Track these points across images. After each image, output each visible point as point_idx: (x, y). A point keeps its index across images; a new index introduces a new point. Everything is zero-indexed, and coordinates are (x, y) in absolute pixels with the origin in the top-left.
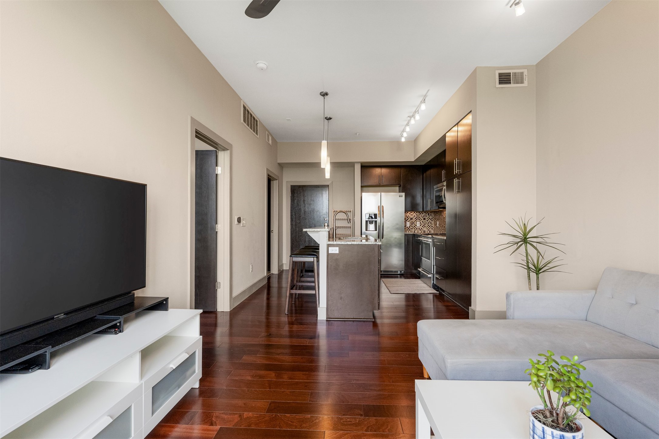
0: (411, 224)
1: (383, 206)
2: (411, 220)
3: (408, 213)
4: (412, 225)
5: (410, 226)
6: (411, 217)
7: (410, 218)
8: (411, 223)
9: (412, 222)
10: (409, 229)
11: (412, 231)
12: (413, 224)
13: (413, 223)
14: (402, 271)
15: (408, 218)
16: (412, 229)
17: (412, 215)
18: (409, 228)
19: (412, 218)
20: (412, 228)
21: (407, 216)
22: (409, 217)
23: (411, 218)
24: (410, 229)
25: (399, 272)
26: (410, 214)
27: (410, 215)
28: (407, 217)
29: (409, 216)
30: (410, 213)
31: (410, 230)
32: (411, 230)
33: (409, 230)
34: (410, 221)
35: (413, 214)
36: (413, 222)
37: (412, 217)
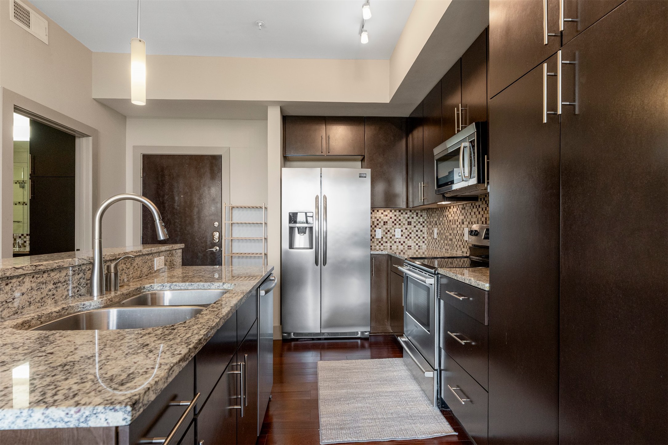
0: (384, 233)
1: (325, 198)
2: (384, 225)
3: (380, 211)
4: (386, 235)
5: (382, 238)
6: (384, 220)
7: (382, 222)
8: (384, 231)
9: (386, 229)
10: (380, 242)
11: (387, 246)
12: (388, 233)
13: (389, 231)
14: (366, 332)
15: (378, 222)
16: (386, 242)
17: (387, 216)
18: (380, 240)
19: (387, 222)
20: (386, 240)
21: (378, 218)
22: (380, 220)
23: (384, 222)
24: (382, 242)
25: (359, 333)
26: (382, 213)
27: (382, 215)
28: (378, 220)
29: (380, 218)
30: (383, 211)
31: (382, 244)
32: (384, 244)
33: (380, 244)
34: (382, 226)
35: (389, 213)
36: (388, 229)
37: (386, 219)
